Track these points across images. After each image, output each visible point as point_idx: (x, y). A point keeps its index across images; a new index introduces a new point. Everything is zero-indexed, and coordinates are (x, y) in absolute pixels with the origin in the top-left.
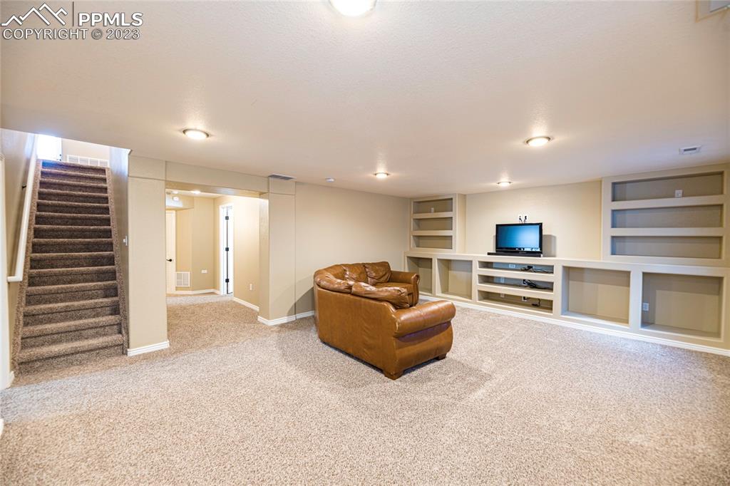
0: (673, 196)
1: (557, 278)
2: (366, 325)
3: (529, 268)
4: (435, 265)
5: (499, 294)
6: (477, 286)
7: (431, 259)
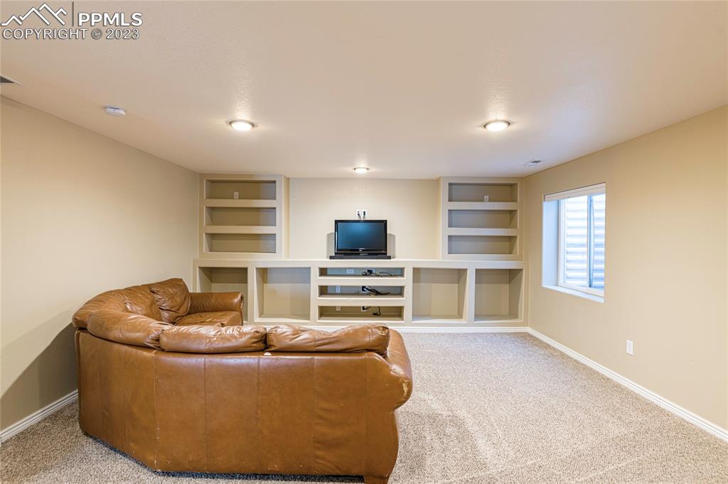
0: (482, 201)
1: (406, 281)
2: (325, 405)
3: (369, 273)
4: (253, 277)
5: (335, 307)
6: (317, 301)
7: (246, 269)
